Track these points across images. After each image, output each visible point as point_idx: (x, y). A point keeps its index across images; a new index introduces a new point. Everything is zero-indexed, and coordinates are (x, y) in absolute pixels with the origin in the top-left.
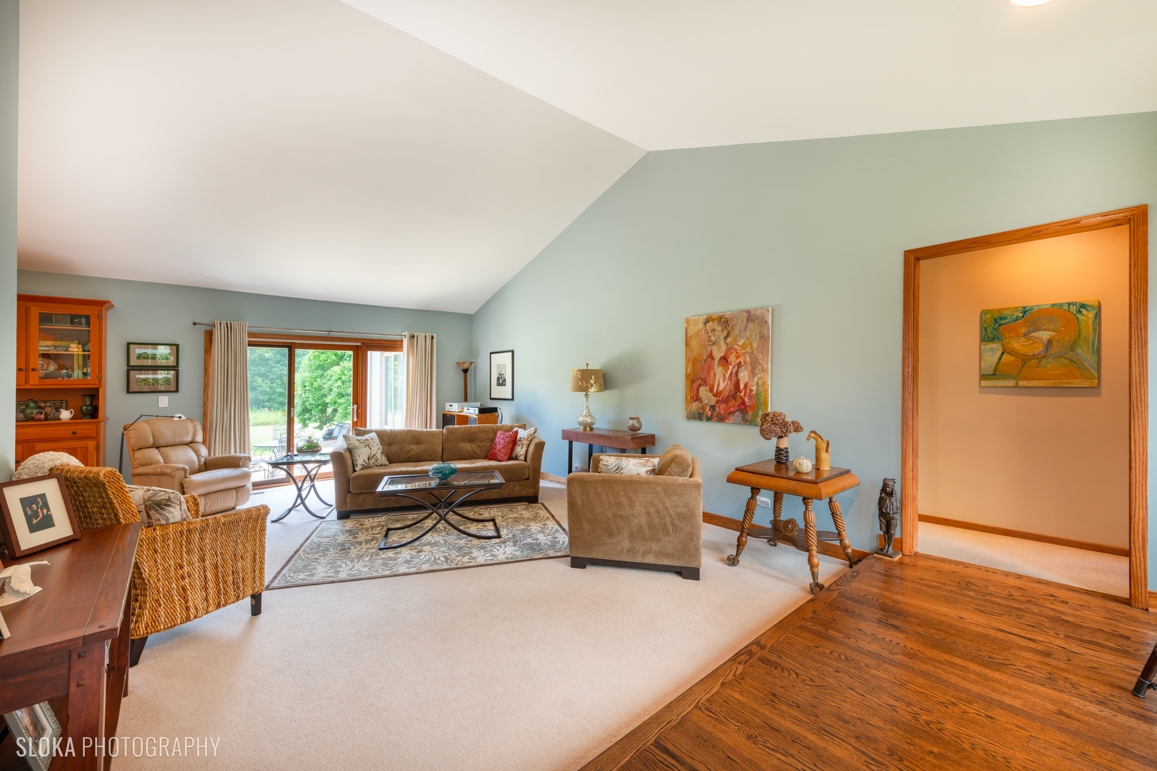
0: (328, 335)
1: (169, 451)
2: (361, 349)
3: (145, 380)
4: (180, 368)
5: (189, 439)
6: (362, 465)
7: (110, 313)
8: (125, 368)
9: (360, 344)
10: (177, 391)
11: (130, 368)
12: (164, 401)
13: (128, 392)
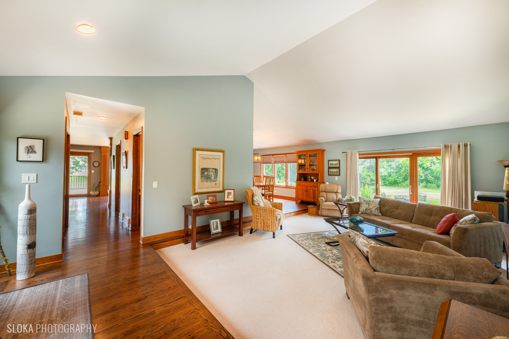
0: (394, 151)
1: (328, 194)
2: (414, 156)
3: (332, 171)
4: (340, 168)
5: (336, 191)
6: (361, 211)
7: (325, 152)
8: (328, 168)
9: (412, 154)
10: (340, 175)
11: (329, 168)
12: (337, 178)
13: (329, 175)
